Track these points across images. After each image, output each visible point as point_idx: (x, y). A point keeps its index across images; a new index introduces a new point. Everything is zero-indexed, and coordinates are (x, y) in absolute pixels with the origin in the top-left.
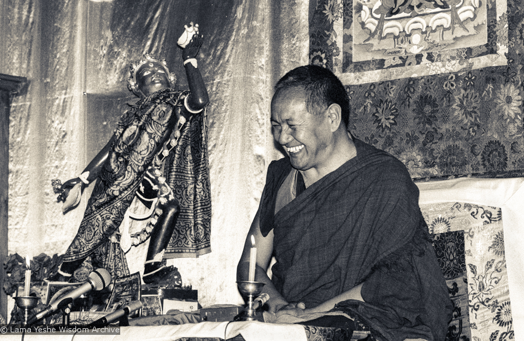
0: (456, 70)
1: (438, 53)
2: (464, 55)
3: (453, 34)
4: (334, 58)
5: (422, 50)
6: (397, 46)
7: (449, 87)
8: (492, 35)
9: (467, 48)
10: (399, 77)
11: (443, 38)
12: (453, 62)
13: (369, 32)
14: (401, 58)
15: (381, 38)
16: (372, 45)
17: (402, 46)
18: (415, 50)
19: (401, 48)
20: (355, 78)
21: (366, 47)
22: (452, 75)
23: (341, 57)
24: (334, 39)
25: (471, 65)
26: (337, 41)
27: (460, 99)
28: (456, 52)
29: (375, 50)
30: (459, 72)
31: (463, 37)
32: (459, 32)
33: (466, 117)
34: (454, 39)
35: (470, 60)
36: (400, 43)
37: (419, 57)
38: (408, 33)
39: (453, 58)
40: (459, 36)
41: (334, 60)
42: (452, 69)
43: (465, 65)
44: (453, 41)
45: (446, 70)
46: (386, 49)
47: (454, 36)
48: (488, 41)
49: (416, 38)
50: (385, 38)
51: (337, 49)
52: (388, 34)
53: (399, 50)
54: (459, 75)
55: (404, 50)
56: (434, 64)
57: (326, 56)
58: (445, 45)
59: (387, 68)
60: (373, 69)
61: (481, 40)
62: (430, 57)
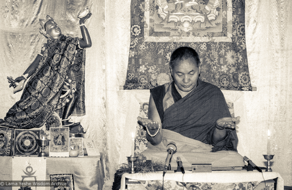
0: (207, 41)
1: (198, 33)
2: (211, 35)
3: (205, 25)
4: (144, 28)
5: (190, 31)
6: (176, 27)
7: (203, 48)
8: (225, 28)
9: (212, 32)
10: (178, 41)
11: (200, 27)
12: (205, 38)
13: (162, 19)
14: (179, 33)
15: (168, 22)
16: (163, 25)
17: (179, 27)
18: (186, 30)
19: (178, 28)
20: (156, 39)
21: (161, 25)
22: (205, 43)
23: (148, 29)
24: (145, 20)
25: (214, 40)
26: (146, 21)
27: (208, 54)
28: (207, 33)
29: (165, 28)
30: (209, 42)
31: (210, 27)
32: (208, 25)
33: (211, 62)
34: (206, 28)
35: (214, 38)
36: (178, 26)
37: (188, 34)
38: (182, 22)
39: (206, 36)
40: (208, 27)
41: (144, 30)
42: (205, 41)
43: (211, 40)
44: (205, 29)
45: (202, 40)
46: (171, 27)
47: (206, 26)
48: (223, 31)
49: (186, 25)
50: (170, 22)
51: (147, 25)
52: (171, 21)
53: (178, 29)
54: (208, 43)
55: (180, 29)
56: (196, 37)
57: (141, 27)
58: (201, 30)
59: (172, 36)
60: (164, 36)
61: (219, 30)
62: (194, 34)
